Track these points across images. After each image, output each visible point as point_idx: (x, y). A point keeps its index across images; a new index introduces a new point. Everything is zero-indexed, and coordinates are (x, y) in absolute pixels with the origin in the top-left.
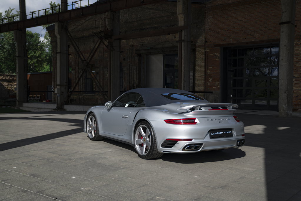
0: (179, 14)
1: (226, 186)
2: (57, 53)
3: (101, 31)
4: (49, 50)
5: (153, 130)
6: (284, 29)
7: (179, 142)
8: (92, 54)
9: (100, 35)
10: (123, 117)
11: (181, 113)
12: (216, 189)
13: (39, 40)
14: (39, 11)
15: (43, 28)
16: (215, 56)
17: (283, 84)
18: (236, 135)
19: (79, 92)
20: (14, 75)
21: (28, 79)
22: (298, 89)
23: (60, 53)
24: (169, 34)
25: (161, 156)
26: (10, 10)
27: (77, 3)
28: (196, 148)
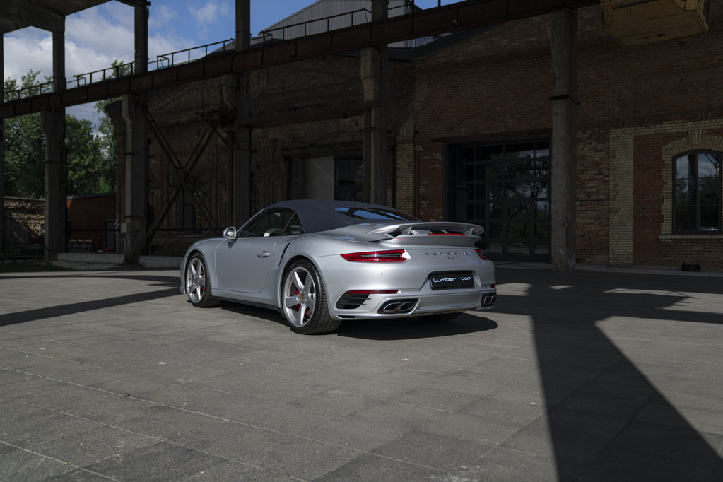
0: (365, 78)
1: (464, 371)
2: (126, 154)
3: (213, 110)
4: (110, 152)
5: (319, 275)
6: (559, 108)
7: (371, 296)
8: (194, 157)
9: (211, 118)
10: (259, 256)
11: (376, 242)
12: (445, 376)
13: (91, 134)
14: (91, 74)
15: (98, 111)
16: (433, 160)
17: (559, 210)
18: (480, 285)
19: (169, 230)
20: (40, 201)
21: (68, 206)
22: (584, 221)
23: (132, 153)
24: (346, 117)
25: (336, 328)
26: (31, 75)
27: (167, 59)
28: (404, 307)
